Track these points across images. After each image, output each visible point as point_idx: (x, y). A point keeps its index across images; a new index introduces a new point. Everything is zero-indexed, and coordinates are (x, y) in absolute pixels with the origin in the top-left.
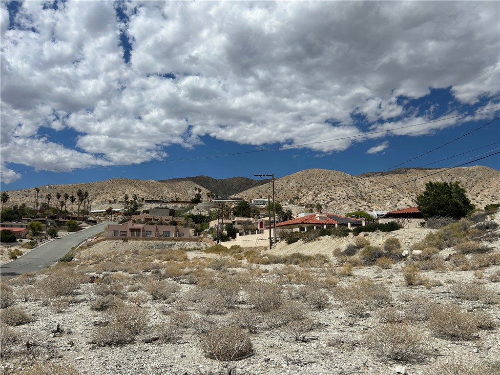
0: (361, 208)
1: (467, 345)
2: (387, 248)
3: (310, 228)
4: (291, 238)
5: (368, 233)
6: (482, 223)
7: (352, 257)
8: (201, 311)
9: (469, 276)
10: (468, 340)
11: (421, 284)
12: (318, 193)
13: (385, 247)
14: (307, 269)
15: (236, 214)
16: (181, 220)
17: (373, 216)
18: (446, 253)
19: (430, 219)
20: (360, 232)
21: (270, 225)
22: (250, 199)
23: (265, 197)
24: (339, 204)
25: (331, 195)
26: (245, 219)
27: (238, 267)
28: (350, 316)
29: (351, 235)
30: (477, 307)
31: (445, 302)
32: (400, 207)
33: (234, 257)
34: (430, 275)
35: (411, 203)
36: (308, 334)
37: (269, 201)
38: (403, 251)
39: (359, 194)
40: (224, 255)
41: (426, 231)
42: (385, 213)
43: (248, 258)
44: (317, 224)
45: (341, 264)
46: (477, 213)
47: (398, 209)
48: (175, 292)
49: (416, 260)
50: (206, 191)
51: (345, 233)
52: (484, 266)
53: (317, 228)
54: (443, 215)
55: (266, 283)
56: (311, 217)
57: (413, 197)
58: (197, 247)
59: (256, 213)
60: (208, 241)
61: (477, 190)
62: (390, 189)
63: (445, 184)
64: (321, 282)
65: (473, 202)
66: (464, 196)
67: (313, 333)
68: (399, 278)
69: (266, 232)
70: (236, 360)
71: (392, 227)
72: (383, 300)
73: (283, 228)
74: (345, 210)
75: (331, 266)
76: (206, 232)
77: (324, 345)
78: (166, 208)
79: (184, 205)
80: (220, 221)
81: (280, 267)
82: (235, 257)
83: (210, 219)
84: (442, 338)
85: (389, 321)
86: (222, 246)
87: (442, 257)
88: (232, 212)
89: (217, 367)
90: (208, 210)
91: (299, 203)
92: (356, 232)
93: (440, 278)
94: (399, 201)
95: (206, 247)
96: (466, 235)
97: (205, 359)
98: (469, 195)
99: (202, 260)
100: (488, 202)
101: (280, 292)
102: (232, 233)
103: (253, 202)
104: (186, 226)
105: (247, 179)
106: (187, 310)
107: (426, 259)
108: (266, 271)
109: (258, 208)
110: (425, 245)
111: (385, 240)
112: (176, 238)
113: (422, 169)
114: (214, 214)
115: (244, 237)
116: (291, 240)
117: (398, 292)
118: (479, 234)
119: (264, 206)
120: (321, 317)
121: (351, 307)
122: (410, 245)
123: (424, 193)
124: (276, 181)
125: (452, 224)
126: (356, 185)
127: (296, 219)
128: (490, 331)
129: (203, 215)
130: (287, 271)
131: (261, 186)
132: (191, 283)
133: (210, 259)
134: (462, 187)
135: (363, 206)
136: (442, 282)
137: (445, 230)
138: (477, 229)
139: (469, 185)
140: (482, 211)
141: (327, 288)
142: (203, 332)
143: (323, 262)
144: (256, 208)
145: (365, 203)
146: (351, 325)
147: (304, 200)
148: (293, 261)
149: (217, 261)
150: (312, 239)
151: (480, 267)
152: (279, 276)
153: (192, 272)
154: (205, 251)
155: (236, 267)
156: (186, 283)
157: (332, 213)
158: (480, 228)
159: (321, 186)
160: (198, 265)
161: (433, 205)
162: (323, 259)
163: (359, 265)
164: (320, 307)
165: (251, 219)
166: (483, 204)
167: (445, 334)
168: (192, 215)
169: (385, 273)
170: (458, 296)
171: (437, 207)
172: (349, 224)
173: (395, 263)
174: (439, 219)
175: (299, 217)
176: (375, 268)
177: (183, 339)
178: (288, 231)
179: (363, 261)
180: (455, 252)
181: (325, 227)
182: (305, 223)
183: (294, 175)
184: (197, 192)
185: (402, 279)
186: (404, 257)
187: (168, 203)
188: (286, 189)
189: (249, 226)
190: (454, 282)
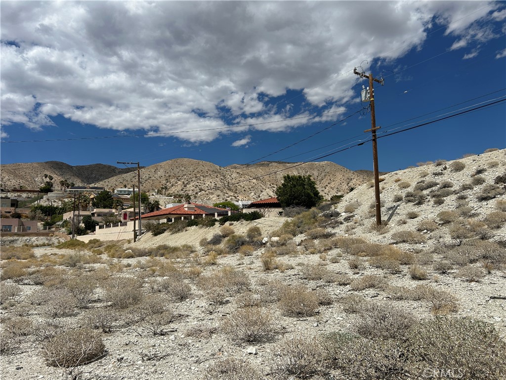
0: (228, 198)
1: (309, 321)
2: (249, 236)
3: (178, 219)
4: (158, 229)
5: (233, 222)
6: (328, 212)
7: (218, 246)
8: (47, 315)
9: (315, 259)
10: (311, 316)
11: (277, 268)
12: (187, 183)
13: (248, 235)
14: (173, 260)
15: (96, 205)
16: (27, 212)
17: (238, 206)
18: (298, 239)
19: (287, 209)
20: (225, 221)
21: (134, 216)
22: (112, 188)
23: (130, 187)
24: (207, 194)
25: (200, 185)
26: (106, 210)
27: (96, 263)
28: (211, 304)
29: (217, 224)
30: (320, 286)
31: (295, 283)
32: (262, 198)
33: (92, 252)
34: (284, 260)
35: (272, 194)
36: (166, 327)
37: (134, 191)
38: (263, 239)
39: (226, 185)
40: (80, 250)
41: (283, 220)
42: (249, 203)
43: (109, 252)
44: (185, 214)
45: (207, 253)
46: (324, 203)
47: (261, 199)
48: (13, 295)
49: (274, 246)
50: (59, 178)
51: (212, 223)
52: (328, 249)
53: (185, 218)
54: (298, 204)
55: (125, 278)
56: (179, 208)
57: (274, 189)
58: (46, 242)
59: (119, 203)
60: (61, 235)
61: (325, 182)
62: (254, 181)
63: (300, 177)
64: (185, 273)
65: (321, 193)
66: (315, 188)
67: (172, 325)
68: (258, 264)
69: (130, 224)
70: (85, 364)
71: (255, 216)
72: (243, 285)
73: (149, 219)
74: (213, 200)
75: (197, 256)
76: (58, 225)
77: (183, 336)
78: (7, 198)
79: (30, 195)
80: (77, 213)
81: (144, 260)
82: (94, 252)
83: (64, 210)
84: (290, 317)
85: (245, 306)
86: (79, 241)
87: (295, 243)
88: (91, 202)
89: (61, 375)
90: (61, 201)
91: (167, 193)
92: (222, 222)
93: (293, 261)
94: (262, 191)
95: (59, 242)
96: (314, 223)
97: (47, 367)
98: (319, 187)
99: (53, 257)
100: (333, 193)
101: (141, 286)
102: (90, 226)
103: (116, 192)
104: (33, 218)
105: (110, 167)
106: (28, 315)
107: (283, 245)
108: (129, 265)
109: (122, 198)
110: (282, 232)
111: (248, 229)
112: (19, 233)
113: (283, 163)
114: (69, 205)
115: (105, 230)
116: (158, 231)
117: (256, 277)
118: (325, 221)
119: (129, 196)
120: (182, 308)
121: (212, 295)
122: (269, 233)
123: (283, 184)
124: (143, 170)
125: (304, 213)
126: (224, 176)
127: (164, 210)
128: (328, 306)
129: (55, 206)
130: (151, 264)
131: (125, 175)
132: (37, 284)
133: (63, 256)
134: (314, 180)
135: (229, 197)
136: (294, 265)
137: (299, 219)
138: (323, 217)
139: (320, 178)
140: (329, 201)
141: (190, 278)
142: (47, 338)
143: (189, 252)
144: (119, 198)
145: (232, 194)
146: (211, 313)
147: (173, 190)
148: (159, 253)
149: (71, 257)
150: (179, 230)
151: (325, 250)
152: (142, 270)
153: (38, 271)
154: (57, 247)
155: (94, 262)
156: (29, 284)
157: (200, 203)
158: (326, 216)
159: (190, 176)
160: (46, 263)
161: (290, 196)
162: (189, 249)
163: (224, 253)
164: (182, 298)
165: (114, 211)
166: (329, 195)
167: (293, 312)
168: (41, 206)
169: (247, 260)
170: (305, 277)
171: (293, 198)
172: (216, 214)
173: (256, 250)
174: (294, 209)
175: (167, 208)
176: (238, 255)
177: (21, 349)
178: (155, 222)
179: (228, 249)
180: (306, 238)
181: (193, 217)
182: (173, 214)
183: (163, 164)
184: (48, 180)
185: (261, 264)
186: (264, 244)
187: (9, 191)
188: (153, 178)
189: (111, 218)
190: (304, 265)
